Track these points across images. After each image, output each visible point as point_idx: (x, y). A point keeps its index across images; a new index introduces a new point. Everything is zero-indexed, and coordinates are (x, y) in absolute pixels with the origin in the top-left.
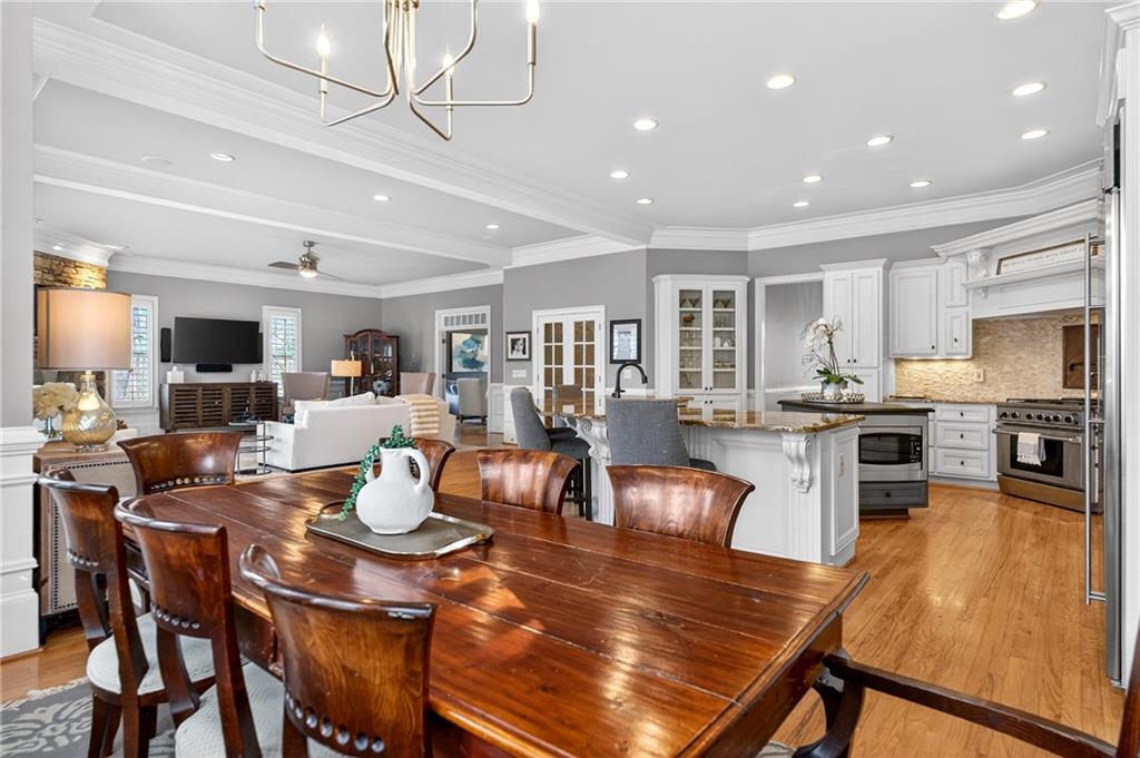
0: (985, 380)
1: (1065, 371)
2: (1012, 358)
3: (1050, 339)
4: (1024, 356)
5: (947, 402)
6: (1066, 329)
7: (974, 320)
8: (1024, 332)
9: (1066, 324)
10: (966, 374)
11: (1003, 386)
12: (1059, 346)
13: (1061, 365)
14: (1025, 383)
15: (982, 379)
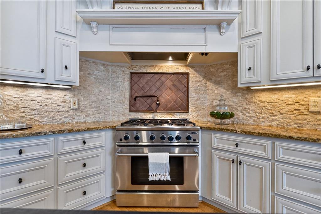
0: (79, 107)
1: (130, 101)
2: (96, 90)
3: (120, 79)
4: (103, 90)
5: (70, 131)
6: (131, 74)
7: (80, 52)
8: (104, 73)
9: (131, 71)
10: (64, 102)
11: (90, 112)
12: (127, 84)
13: (128, 97)
14: (104, 109)
15: (76, 107)
